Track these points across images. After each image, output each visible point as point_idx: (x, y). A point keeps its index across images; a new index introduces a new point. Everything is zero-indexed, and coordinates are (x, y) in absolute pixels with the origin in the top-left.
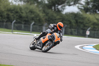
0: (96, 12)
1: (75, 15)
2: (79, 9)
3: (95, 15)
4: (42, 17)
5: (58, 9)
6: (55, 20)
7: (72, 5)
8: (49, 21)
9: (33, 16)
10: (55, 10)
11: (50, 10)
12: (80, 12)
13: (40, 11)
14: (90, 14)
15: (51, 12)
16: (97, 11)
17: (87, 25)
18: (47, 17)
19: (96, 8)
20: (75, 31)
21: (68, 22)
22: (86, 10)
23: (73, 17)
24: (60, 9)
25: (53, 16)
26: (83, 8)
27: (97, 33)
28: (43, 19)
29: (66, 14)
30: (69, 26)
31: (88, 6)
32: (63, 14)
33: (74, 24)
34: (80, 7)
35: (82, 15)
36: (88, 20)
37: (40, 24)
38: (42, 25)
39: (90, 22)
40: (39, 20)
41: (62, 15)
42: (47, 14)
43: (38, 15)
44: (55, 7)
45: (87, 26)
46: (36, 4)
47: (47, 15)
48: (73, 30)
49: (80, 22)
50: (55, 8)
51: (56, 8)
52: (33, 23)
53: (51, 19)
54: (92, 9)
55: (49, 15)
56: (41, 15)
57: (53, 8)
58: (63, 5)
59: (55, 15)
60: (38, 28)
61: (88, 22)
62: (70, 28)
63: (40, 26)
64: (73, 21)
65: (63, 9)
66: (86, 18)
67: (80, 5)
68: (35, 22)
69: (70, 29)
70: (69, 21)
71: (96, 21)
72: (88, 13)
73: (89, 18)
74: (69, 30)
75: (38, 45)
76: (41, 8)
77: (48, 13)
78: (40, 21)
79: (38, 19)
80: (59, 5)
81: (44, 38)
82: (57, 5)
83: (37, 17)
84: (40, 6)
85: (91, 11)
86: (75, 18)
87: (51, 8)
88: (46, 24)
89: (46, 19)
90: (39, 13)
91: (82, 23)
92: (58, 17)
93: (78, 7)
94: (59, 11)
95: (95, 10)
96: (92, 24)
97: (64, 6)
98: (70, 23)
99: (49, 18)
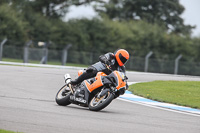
0: (132, 17)
1: (88, 24)
2: (97, 11)
3: (131, 23)
4: (22, 28)
5: (54, 11)
6: (49, 33)
7: (82, 4)
8: (36, 36)
9: (5, 26)
10: (48, 14)
11: (38, 15)
12: (100, 18)
13: (18, 16)
14: (120, 21)
15: (40, 18)
16: (134, 14)
17: (113, 43)
18: (32, 29)
19: (133, 10)
20: (88, 56)
21: (74, 39)
22: (112, 13)
23: (85, 28)
24: (59, 13)
25: (43, 26)
26: (104, 9)
27: (134, 60)
28: (25, 33)
29: (70, 22)
30: (76, 46)
31: (116, 6)
32: (64, 23)
33: (86, 42)
34: (98, 8)
35: (102, 24)
36: (116, 34)
37: (18, 43)
38: (23, 45)
39: (120, 37)
40: (16, 34)
41: (62, 25)
42: (32, 23)
43: (15, 24)
44: (48, 7)
45: (112, 46)
46: (11, 4)
47: (31, 25)
48: (84, 53)
49: (98, 39)
50: (48, 10)
51: (51, 9)
52: (5, 40)
53: (41, 32)
54: (123, 10)
55: (37, 24)
56: (21, 24)
57: (44, 10)
58: (64, 3)
59: (48, 23)
60: (15, 51)
61: (115, 38)
62: (79, 50)
63: (18, 46)
64: (84, 36)
65: (65, 12)
66: (112, 29)
67: (99, 4)
68: (9, 38)
69: (77, 53)
70: (76, 35)
71: (131, 36)
72: (115, 20)
73: (117, 29)
74: (77, 55)
75: (77, 96)
76: (21, 11)
77: (34, 21)
78: (18, 36)
79: (14, 32)
80: (57, 3)
81: (92, 82)
82: (51, 5)
83: (12, 29)
84: (18, 7)
85: (122, 15)
86: (88, 29)
87: (40, 10)
88: (30, 42)
89: (30, 33)
90: (16, 20)
91: (102, 40)
92: (54, 28)
93: (95, 7)
94: (56, 17)
95: (130, 14)
96: (123, 43)
97: (67, 6)
98: (79, 39)
99: (36, 31)
